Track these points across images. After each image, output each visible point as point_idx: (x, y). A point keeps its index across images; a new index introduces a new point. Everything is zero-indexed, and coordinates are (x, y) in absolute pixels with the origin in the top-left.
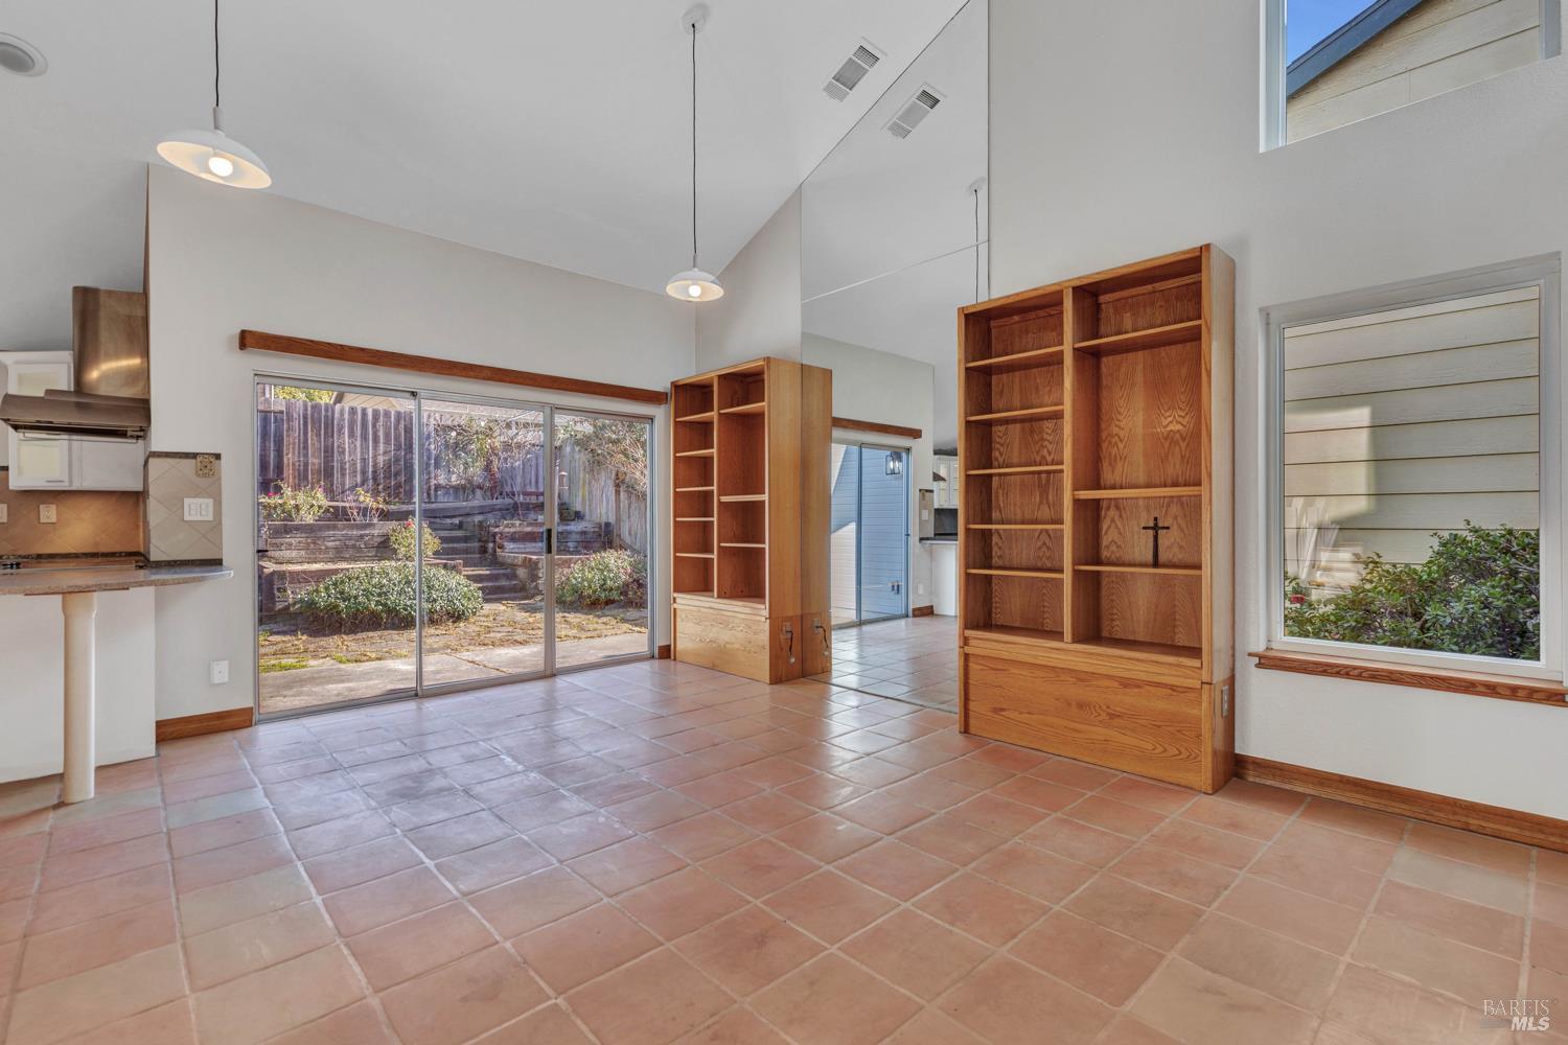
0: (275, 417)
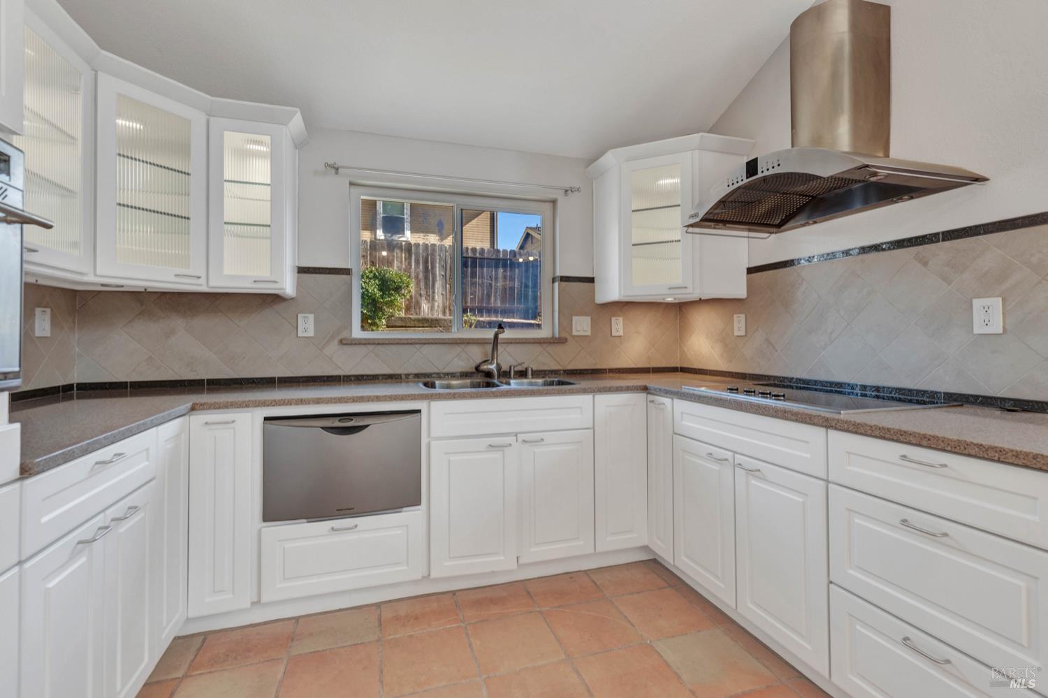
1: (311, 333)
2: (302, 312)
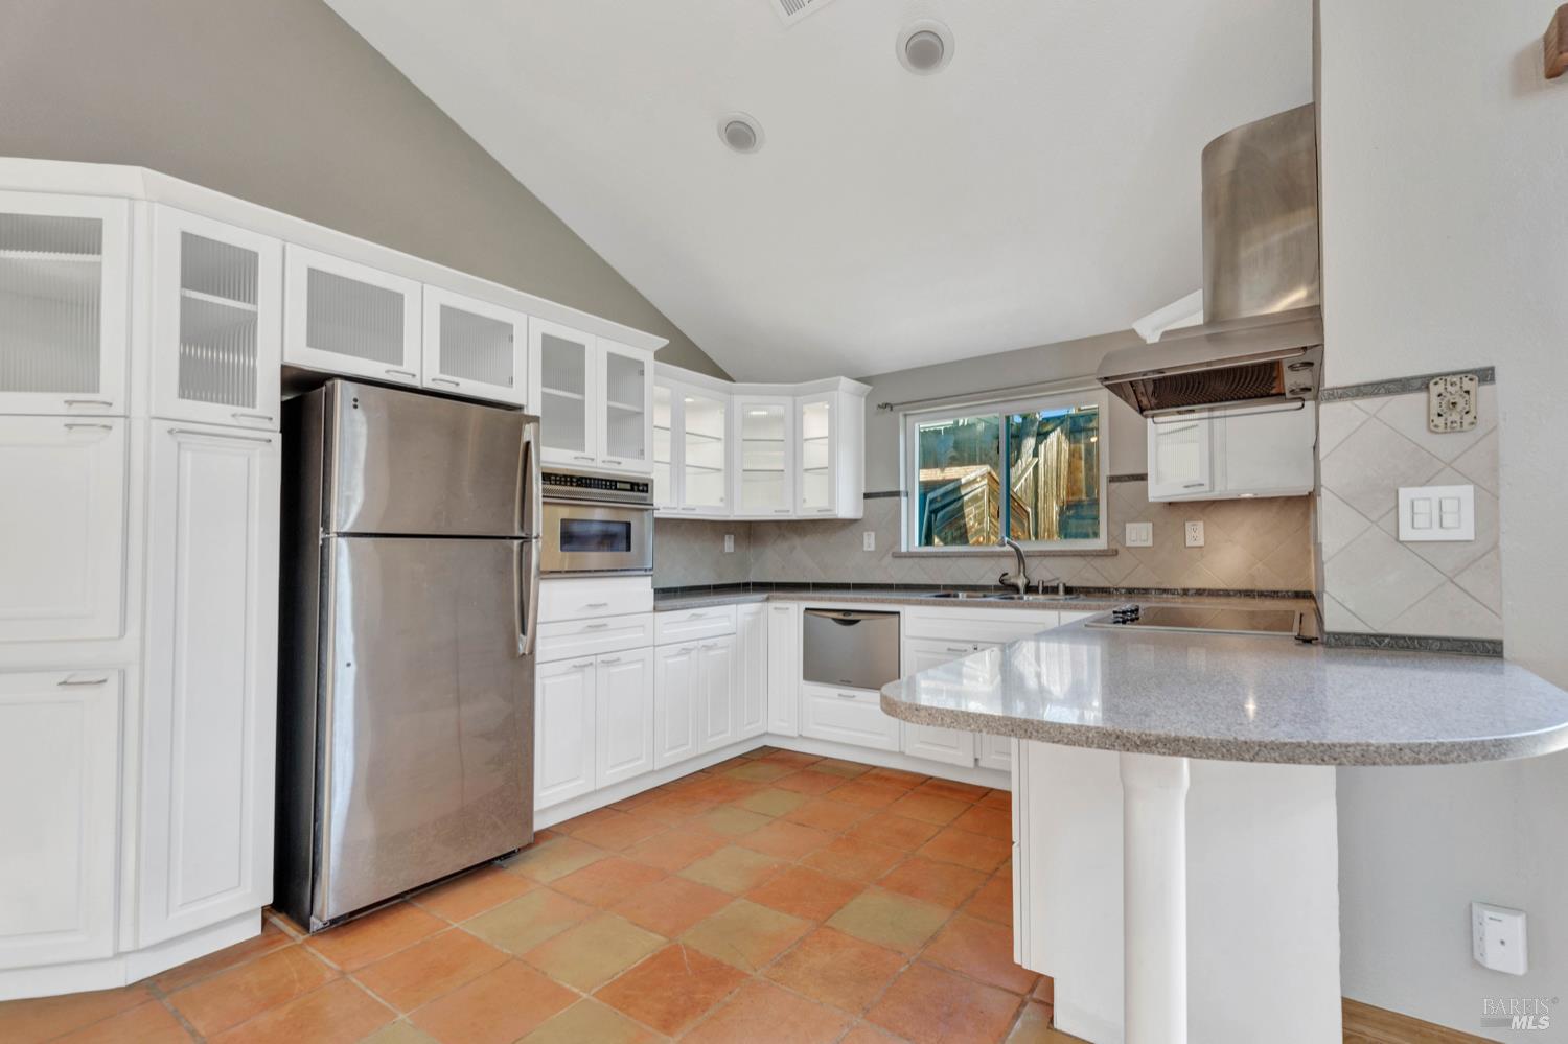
1: (872, 548)
2: (867, 530)
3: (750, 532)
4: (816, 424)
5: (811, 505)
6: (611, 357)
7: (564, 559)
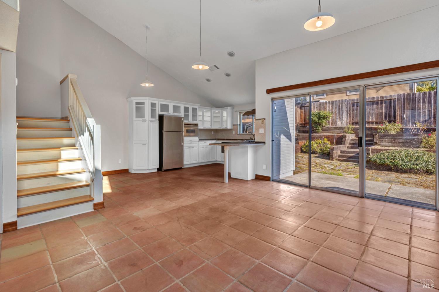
0: (394, 101)
1: (234, 133)
2: (233, 130)
3: (216, 131)
4: (225, 114)
5: (224, 127)
6: (193, 108)
7: (187, 134)
